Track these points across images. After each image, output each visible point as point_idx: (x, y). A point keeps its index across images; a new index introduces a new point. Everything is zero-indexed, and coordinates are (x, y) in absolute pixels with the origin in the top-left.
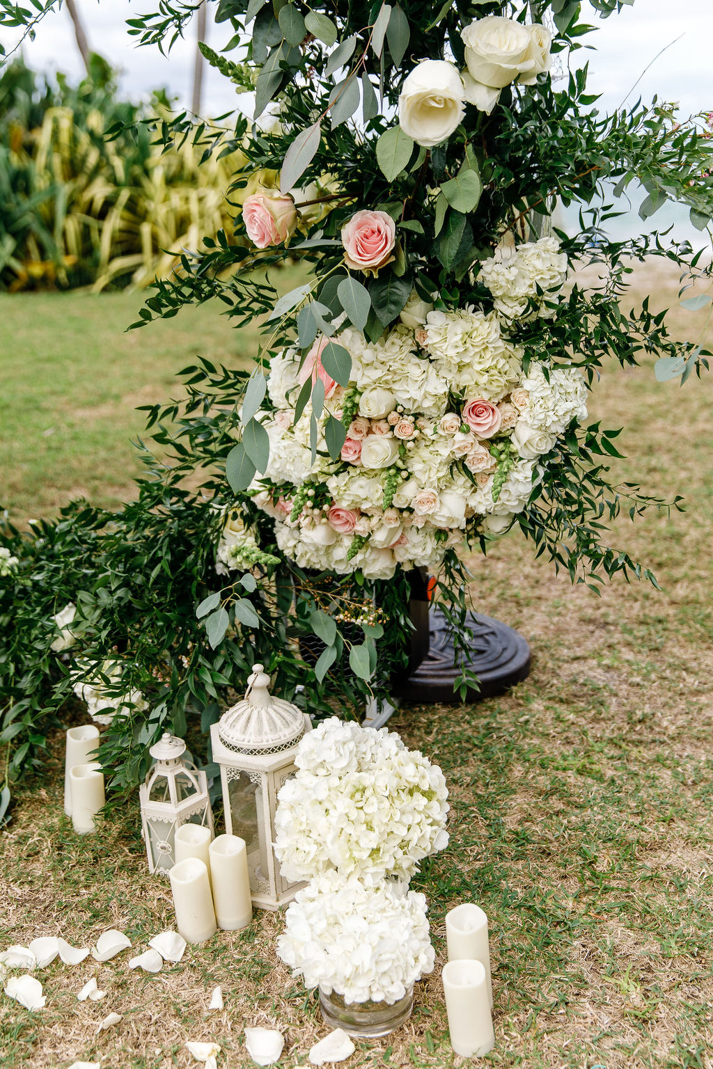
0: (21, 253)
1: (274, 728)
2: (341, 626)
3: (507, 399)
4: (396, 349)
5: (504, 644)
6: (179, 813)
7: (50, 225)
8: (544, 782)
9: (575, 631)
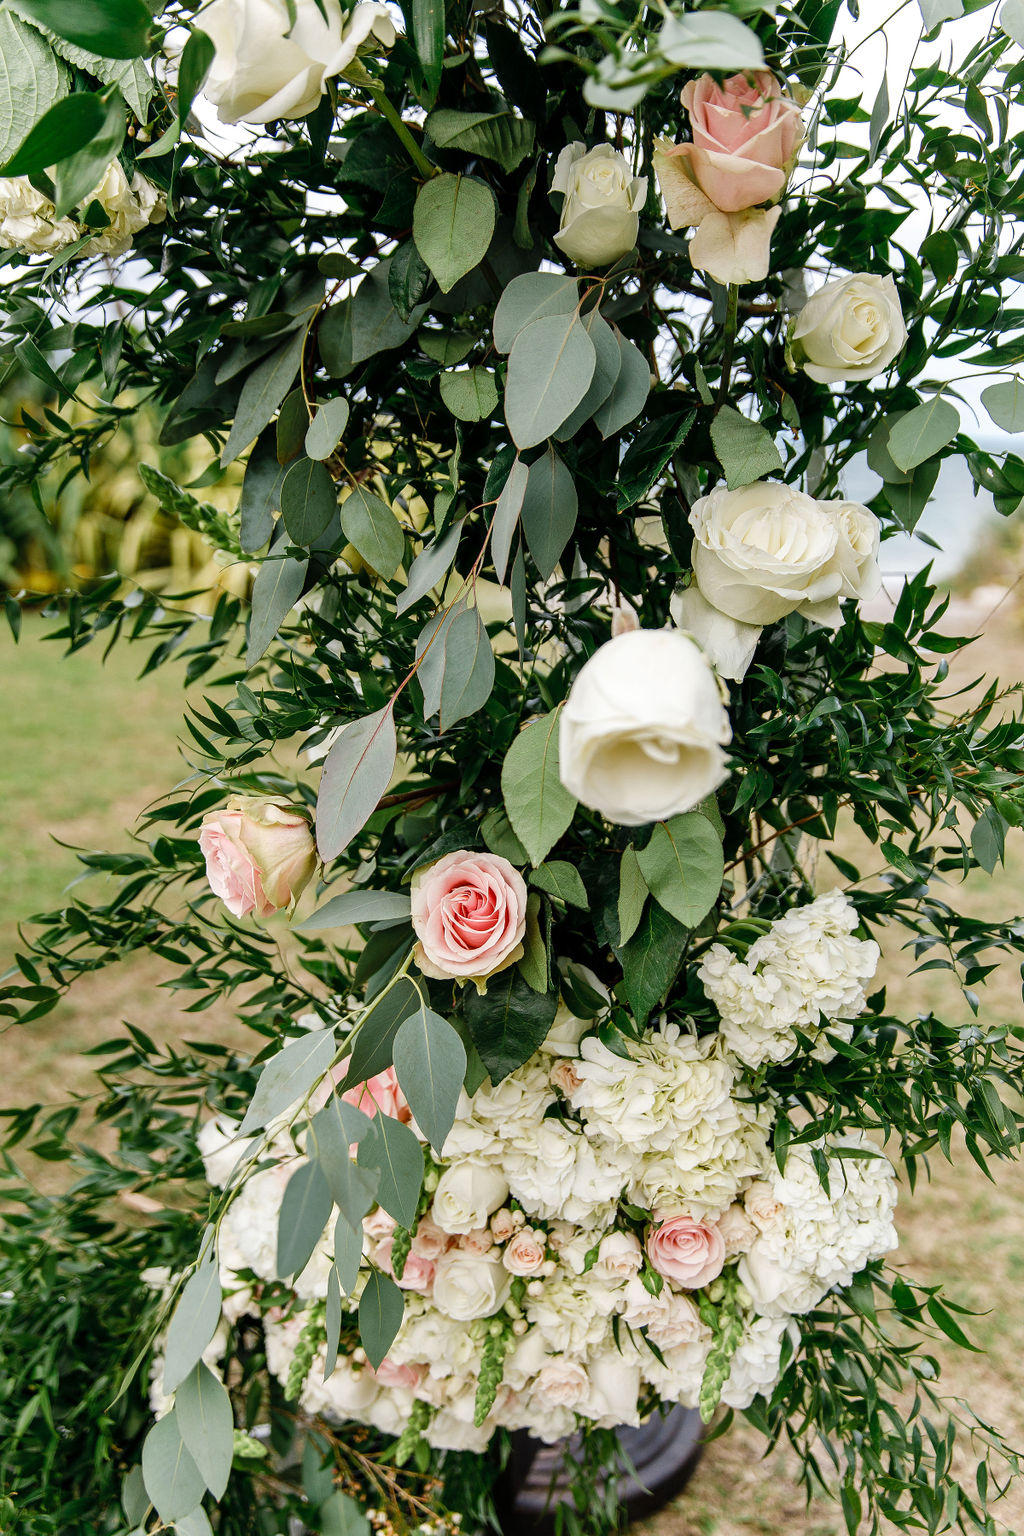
0: (20, 563)
3: (737, 1204)
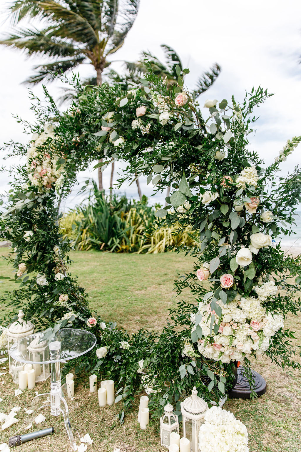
0: (121, 243)
1: (199, 407)
2: (215, 375)
3: (262, 321)
4: (233, 305)
5: (258, 380)
6: (171, 428)
7: (128, 236)
8: (273, 430)
9: (279, 377)
